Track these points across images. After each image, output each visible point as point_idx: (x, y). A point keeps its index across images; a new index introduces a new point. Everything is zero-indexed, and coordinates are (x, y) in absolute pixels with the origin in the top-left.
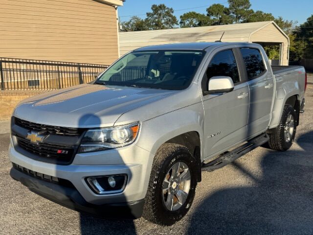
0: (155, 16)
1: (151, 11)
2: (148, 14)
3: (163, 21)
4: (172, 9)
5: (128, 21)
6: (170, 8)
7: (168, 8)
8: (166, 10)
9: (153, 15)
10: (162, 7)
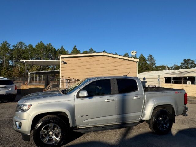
0: (185, 64)
1: (183, 62)
2: (182, 63)
3: (189, 66)
4: (194, 61)
5: (172, 66)
6: (193, 60)
7: (192, 60)
8: (191, 61)
9: (184, 64)
10: (189, 60)
